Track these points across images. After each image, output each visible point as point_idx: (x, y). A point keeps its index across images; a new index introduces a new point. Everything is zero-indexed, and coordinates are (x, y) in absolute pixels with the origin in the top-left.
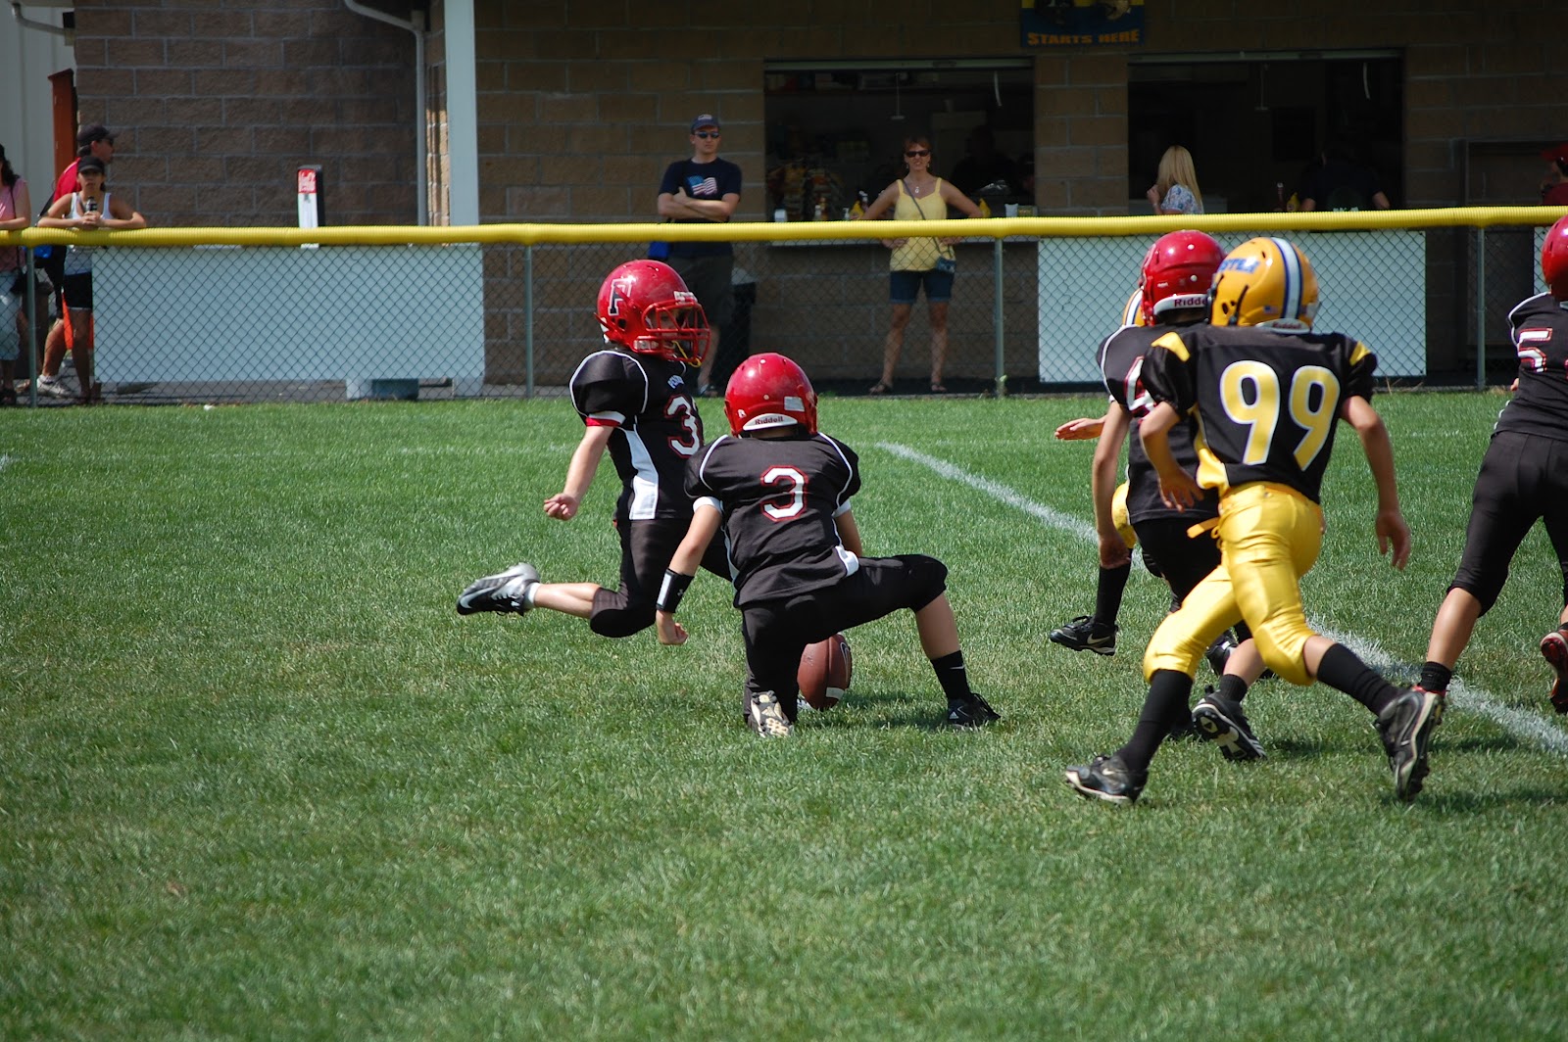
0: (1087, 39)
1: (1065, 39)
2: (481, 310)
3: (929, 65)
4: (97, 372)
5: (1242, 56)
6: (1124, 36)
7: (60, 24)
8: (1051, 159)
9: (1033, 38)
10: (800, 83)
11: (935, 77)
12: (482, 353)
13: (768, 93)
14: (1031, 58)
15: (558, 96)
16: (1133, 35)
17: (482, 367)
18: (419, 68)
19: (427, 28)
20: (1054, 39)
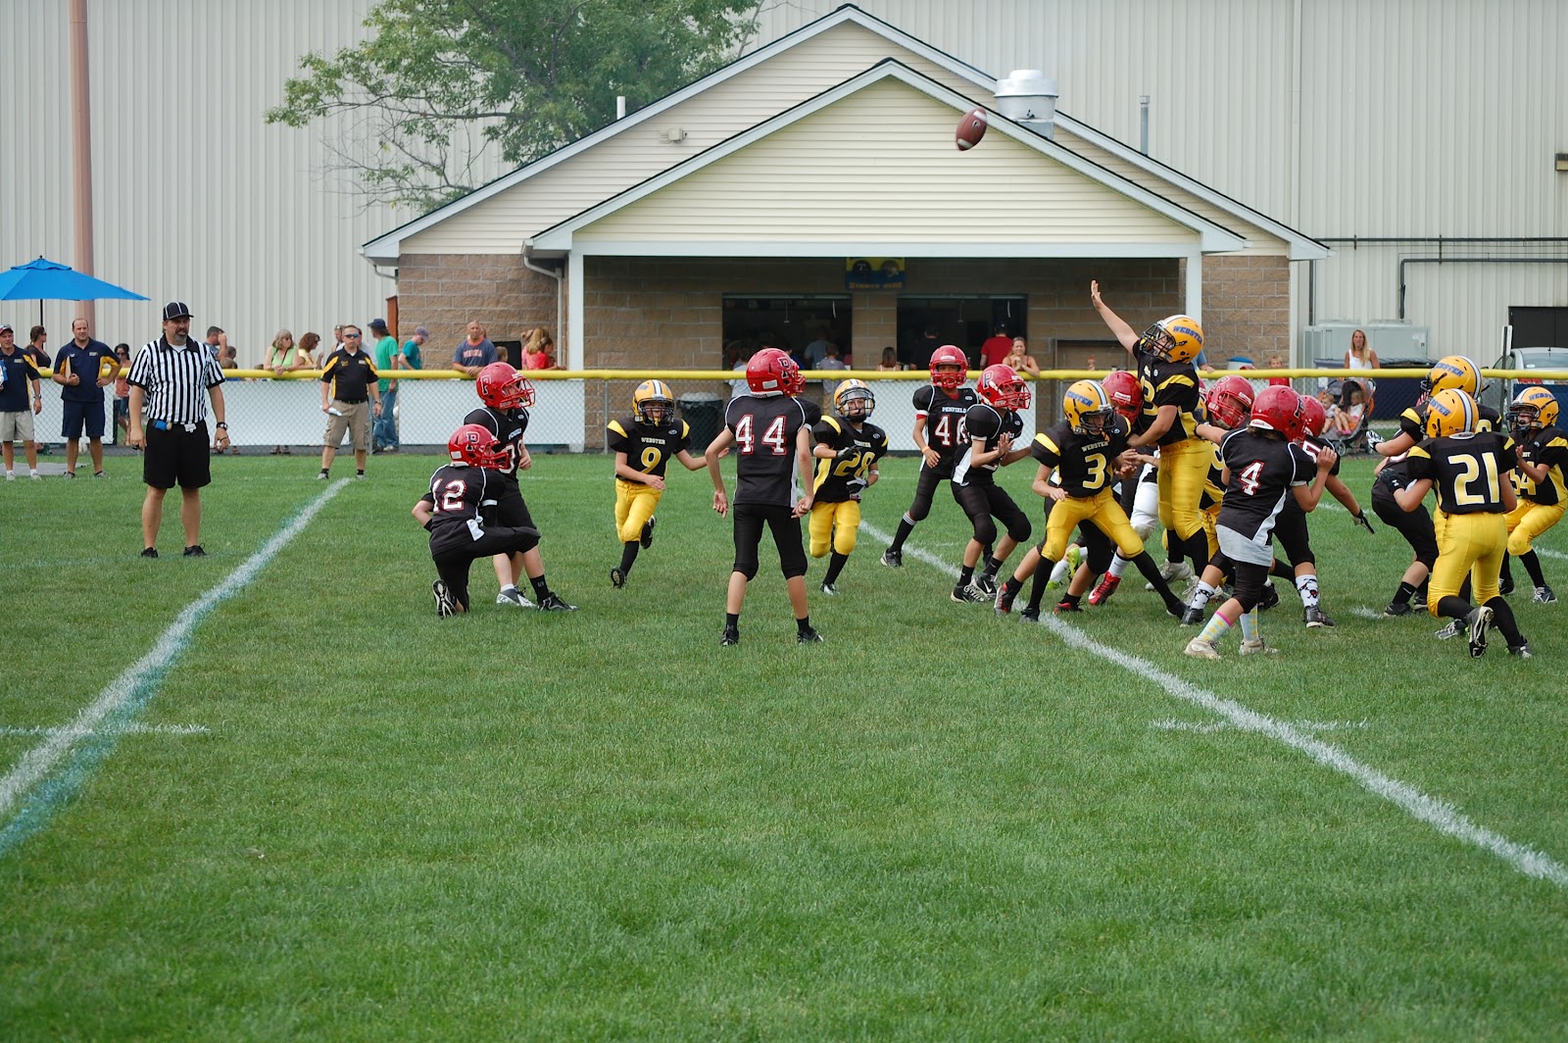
0: (878, 286)
1: (867, 286)
2: (583, 411)
3: (802, 297)
4: (400, 439)
5: (952, 296)
6: (895, 285)
7: (393, 274)
8: (860, 342)
9: (852, 286)
10: (741, 304)
11: (805, 303)
12: (583, 431)
13: (724, 308)
14: (851, 295)
15: (623, 309)
16: (899, 285)
17: (583, 438)
18: (559, 295)
19: (563, 277)
20: (862, 286)
